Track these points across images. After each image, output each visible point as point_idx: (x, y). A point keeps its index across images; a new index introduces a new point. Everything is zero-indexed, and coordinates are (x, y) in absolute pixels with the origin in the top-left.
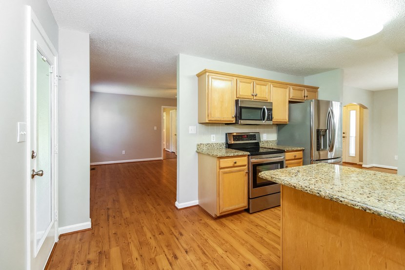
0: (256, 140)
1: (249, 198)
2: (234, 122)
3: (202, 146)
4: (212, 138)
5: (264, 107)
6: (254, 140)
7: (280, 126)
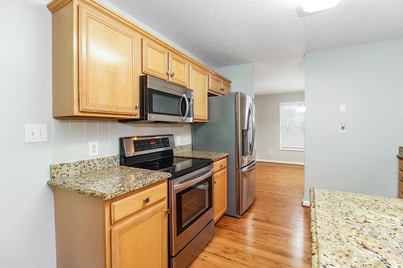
0: (169, 146)
1: (170, 257)
2: (138, 117)
3: (65, 168)
4: (91, 149)
5: (184, 95)
6: (167, 146)
7: (196, 126)
